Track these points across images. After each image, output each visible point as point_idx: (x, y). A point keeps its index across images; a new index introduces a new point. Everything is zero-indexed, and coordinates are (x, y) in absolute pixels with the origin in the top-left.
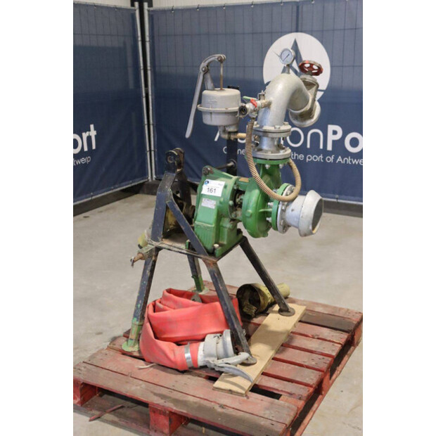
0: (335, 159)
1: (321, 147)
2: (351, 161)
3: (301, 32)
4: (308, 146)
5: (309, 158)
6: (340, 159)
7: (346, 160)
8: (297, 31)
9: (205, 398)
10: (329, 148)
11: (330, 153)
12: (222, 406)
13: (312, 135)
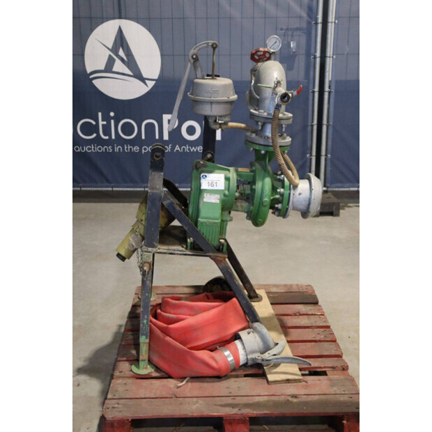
0: (173, 148)
1: (157, 137)
2: (189, 149)
3: (126, 18)
4: (143, 137)
5: (145, 149)
6: (177, 148)
7: (184, 149)
8: (120, 18)
9: (271, 394)
10: (166, 137)
11: (167, 143)
12: (295, 396)
13: (147, 125)
